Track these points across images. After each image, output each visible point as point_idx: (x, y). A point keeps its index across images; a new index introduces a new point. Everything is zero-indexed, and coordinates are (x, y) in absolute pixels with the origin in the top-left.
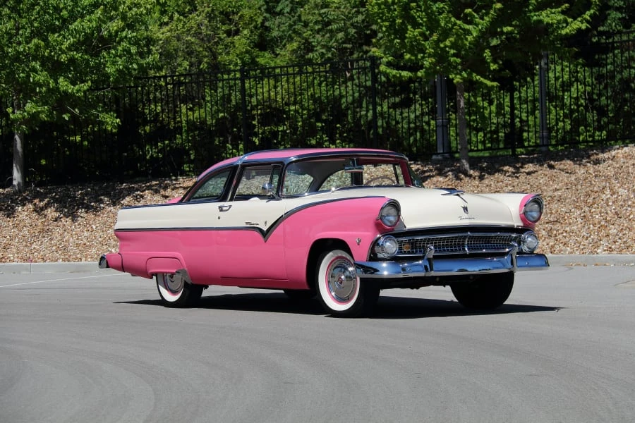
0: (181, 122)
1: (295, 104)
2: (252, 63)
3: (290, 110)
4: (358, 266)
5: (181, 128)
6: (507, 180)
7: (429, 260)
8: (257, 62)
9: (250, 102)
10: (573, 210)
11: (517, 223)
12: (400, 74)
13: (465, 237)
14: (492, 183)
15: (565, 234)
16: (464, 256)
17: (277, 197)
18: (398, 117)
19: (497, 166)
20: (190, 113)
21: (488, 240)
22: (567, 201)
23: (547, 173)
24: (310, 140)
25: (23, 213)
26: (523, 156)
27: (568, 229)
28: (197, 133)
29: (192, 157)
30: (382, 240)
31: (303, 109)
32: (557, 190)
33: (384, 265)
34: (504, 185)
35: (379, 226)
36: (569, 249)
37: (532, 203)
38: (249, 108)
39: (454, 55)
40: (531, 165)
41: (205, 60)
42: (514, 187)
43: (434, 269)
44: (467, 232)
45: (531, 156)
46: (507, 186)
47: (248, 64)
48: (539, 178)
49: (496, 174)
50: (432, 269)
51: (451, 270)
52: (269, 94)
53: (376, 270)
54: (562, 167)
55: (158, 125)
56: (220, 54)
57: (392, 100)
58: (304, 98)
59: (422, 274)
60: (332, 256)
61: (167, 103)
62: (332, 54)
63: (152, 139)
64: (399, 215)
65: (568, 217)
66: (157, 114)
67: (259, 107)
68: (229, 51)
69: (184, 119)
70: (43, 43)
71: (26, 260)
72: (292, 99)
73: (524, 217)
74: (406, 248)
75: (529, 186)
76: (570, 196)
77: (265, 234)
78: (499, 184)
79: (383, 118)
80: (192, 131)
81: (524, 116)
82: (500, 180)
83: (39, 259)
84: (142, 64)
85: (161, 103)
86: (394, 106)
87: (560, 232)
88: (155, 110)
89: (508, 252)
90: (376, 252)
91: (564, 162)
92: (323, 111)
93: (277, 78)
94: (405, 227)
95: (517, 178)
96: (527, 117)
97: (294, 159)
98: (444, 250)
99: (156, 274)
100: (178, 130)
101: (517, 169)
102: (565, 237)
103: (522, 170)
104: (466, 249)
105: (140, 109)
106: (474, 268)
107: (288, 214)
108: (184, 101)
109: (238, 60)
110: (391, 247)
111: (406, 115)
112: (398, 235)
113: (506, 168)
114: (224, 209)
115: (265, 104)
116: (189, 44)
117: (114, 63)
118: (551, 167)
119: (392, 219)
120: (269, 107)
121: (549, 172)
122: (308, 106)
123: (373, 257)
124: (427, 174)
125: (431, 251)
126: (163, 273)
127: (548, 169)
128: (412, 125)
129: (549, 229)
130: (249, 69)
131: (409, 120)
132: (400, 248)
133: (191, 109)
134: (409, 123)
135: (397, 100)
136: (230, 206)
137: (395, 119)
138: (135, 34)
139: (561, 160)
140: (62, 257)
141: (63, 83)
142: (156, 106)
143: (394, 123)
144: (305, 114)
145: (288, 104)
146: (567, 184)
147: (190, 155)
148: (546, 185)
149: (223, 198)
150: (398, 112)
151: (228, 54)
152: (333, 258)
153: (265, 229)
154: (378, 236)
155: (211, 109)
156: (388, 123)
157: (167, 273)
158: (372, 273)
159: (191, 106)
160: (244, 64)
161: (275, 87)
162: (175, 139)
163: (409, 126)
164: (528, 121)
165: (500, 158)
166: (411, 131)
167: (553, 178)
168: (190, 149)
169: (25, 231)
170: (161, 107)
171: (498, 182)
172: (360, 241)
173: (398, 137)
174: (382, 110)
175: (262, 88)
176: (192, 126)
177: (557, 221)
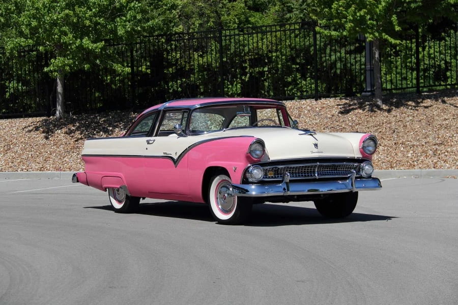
0: (194, 65)
1: (276, 51)
2: (246, 21)
3: (272, 56)
4: (235, 187)
5: (194, 69)
6: (409, 112)
7: (287, 183)
8: (249, 21)
9: (243, 50)
10: (455, 135)
11: (357, 155)
12: (330, 33)
13: (315, 166)
14: (398, 114)
15: (446, 154)
16: (315, 180)
17: (184, 135)
18: (353, 61)
19: (403, 101)
20: (200, 59)
21: (335, 168)
22: (452, 128)
23: (440, 106)
24: (287, 78)
25: (62, 134)
26: (425, 94)
27: (449, 149)
28: (205, 73)
29: (202, 90)
30: (251, 168)
31: (282, 55)
32: (445, 119)
33: (253, 187)
34: (407, 116)
35: (249, 158)
36: (447, 165)
37: (369, 141)
38: (242, 55)
39: (370, 19)
40: (429, 100)
41: (212, 20)
42: (414, 117)
43: (290, 189)
44: (316, 162)
45: (432, 93)
46: (408, 117)
47: (244, 23)
48: (433, 110)
49: (402, 108)
50: (288, 190)
51: (304, 191)
52: (258, 44)
53: (247, 191)
54: (452, 102)
55: (179, 67)
56: (223, 15)
57: (348, 48)
58: (283, 47)
59: (282, 194)
60: (219, 179)
61: (184, 52)
62: (304, 15)
63: (174, 77)
64: (264, 151)
65: (451, 140)
66: (177, 60)
67: (250, 54)
68: (230, 13)
69: (196, 63)
70: (72, 12)
71: (58, 170)
72: (274, 48)
73: (363, 150)
74: (270, 174)
75: (425, 116)
76: (454, 124)
77: (175, 162)
78: (403, 115)
79: (341, 61)
80: (202, 72)
81: (448, 58)
82: (404, 112)
83: (67, 168)
84: (145, 27)
85: (180, 51)
86: (350, 52)
87: (443, 152)
88: (176, 57)
89: (349, 177)
90: (248, 177)
91: (454, 98)
92: (298, 56)
93: (264, 33)
94: (269, 159)
95: (417, 110)
96: (451, 59)
97: (198, 107)
98: (299, 176)
99: (109, 188)
100: (192, 71)
101: (418, 103)
102: (446, 156)
103: (422, 105)
104: (316, 175)
105: (165, 56)
106: (324, 189)
107: (191, 147)
108: (196, 50)
109: (236, 20)
110: (257, 173)
111: (358, 59)
112: (263, 165)
113: (410, 103)
114: (150, 142)
115: (255, 51)
116: (201, 8)
117: (124, 26)
118: (444, 102)
119: (258, 152)
120: (258, 54)
121: (441, 106)
122: (286, 52)
123: (245, 181)
124: (351, 107)
125: (288, 177)
126: (113, 188)
127: (442, 104)
128: (363, 67)
129: (435, 149)
130: (244, 26)
131: (361, 63)
132: (266, 175)
133: (201, 56)
134: (361, 65)
135: (352, 48)
136: (154, 140)
137: (350, 62)
138: (140, 4)
139: (453, 97)
140: (83, 167)
141: (86, 42)
142: (176, 53)
143: (349, 65)
144: (283, 59)
145: (271, 52)
146: (454, 115)
147: (200, 89)
148: (438, 115)
149: (149, 134)
150: (353, 56)
151: (228, 15)
152: (219, 181)
153: (176, 157)
154: (249, 165)
155: (216, 55)
156: (345, 65)
157: (115, 188)
158: (244, 193)
159: (201, 53)
160: (240, 22)
161: (262, 39)
162: (190, 77)
163: (361, 67)
164: (451, 63)
165: (408, 95)
166: (362, 71)
167: (444, 111)
168: (200, 85)
169: (61, 148)
170: (180, 54)
171: (402, 113)
172: (236, 169)
173: (351, 75)
174: (340, 56)
175: (253, 39)
176: (202, 68)
177: (441, 144)
